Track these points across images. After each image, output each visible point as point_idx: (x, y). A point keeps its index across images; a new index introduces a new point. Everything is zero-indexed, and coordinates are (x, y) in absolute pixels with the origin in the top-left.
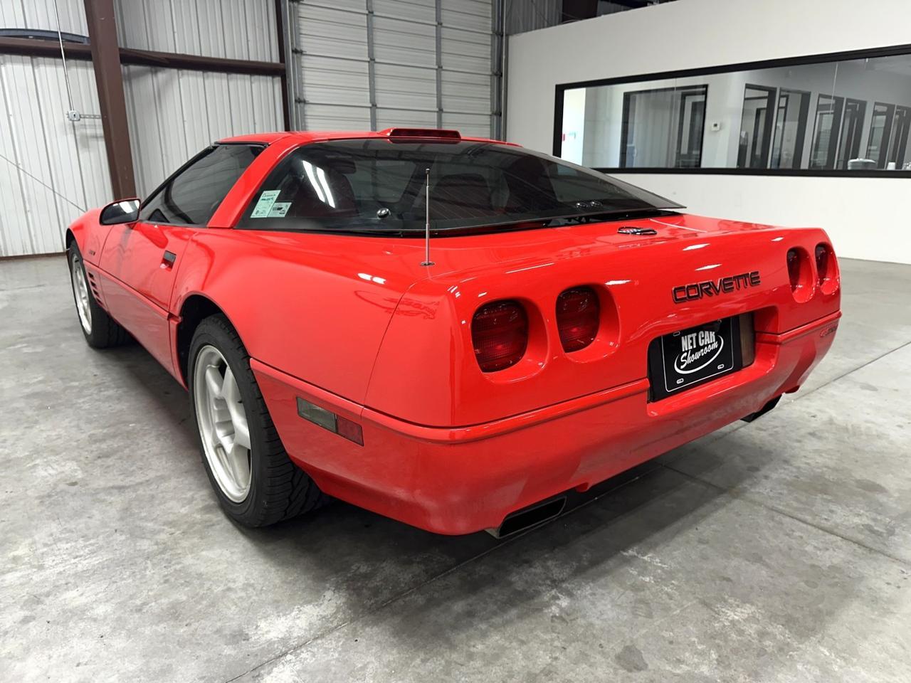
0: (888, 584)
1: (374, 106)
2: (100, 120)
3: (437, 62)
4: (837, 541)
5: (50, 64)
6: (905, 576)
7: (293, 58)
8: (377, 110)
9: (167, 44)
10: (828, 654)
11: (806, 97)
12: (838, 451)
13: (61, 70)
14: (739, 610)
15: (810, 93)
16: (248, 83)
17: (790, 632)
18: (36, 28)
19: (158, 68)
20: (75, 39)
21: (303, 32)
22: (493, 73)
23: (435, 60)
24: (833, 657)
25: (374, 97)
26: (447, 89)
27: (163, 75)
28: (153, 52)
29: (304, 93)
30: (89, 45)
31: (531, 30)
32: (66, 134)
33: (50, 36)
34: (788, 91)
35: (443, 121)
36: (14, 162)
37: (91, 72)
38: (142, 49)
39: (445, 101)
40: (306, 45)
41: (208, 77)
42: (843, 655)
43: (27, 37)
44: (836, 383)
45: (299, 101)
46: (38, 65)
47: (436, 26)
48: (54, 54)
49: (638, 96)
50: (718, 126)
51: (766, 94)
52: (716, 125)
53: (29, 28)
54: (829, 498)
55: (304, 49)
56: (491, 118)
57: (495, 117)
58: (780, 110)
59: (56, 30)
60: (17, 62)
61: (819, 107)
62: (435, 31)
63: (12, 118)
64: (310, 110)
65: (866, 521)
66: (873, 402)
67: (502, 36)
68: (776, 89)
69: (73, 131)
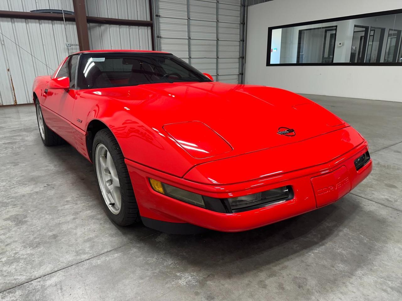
0: (391, 217)
1: (189, 38)
2: (79, 46)
3: (216, 19)
4: (373, 203)
5: (59, 24)
6: (399, 215)
7: (156, 18)
8: (191, 40)
9: (105, 14)
10: (363, 237)
11: (383, 30)
12: (380, 174)
13: (63, 26)
14: (331, 223)
15: (385, 28)
16: (137, 30)
17: (349, 230)
18: (54, 9)
19: (101, 24)
20: (69, 13)
21: (160, 7)
22: (241, 23)
23: (216, 18)
24: (365, 238)
25: (190, 34)
26: (220, 30)
27: (103, 27)
28: (99, 18)
29: (160, 33)
30: (74, 15)
31: (258, 3)
32: (65, 52)
33: (59, 12)
34: (375, 28)
35: (219, 44)
36: (45, 64)
37: (75, 27)
38: (95, 16)
39: (220, 35)
40: (162, 13)
41: (121, 28)
42: (369, 237)
43: (50, 13)
44: (384, 150)
45: (158, 37)
46: (54, 24)
47: (216, 3)
48: (60, 19)
49: (305, 31)
50: (341, 44)
51: (364, 29)
52: (340, 44)
53: (51, 9)
54: (373, 189)
55: (160, 15)
56: (240, 42)
57: (241, 42)
58: (371, 37)
59: (61, 10)
60: (46, 23)
61: (389, 35)
62: (216, 5)
63: (44, 46)
64: (163, 41)
65: (386, 197)
66: (398, 157)
67: (245, 6)
68: (369, 27)
69: (68, 51)
